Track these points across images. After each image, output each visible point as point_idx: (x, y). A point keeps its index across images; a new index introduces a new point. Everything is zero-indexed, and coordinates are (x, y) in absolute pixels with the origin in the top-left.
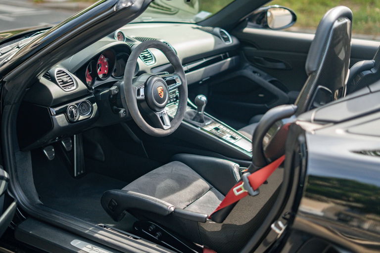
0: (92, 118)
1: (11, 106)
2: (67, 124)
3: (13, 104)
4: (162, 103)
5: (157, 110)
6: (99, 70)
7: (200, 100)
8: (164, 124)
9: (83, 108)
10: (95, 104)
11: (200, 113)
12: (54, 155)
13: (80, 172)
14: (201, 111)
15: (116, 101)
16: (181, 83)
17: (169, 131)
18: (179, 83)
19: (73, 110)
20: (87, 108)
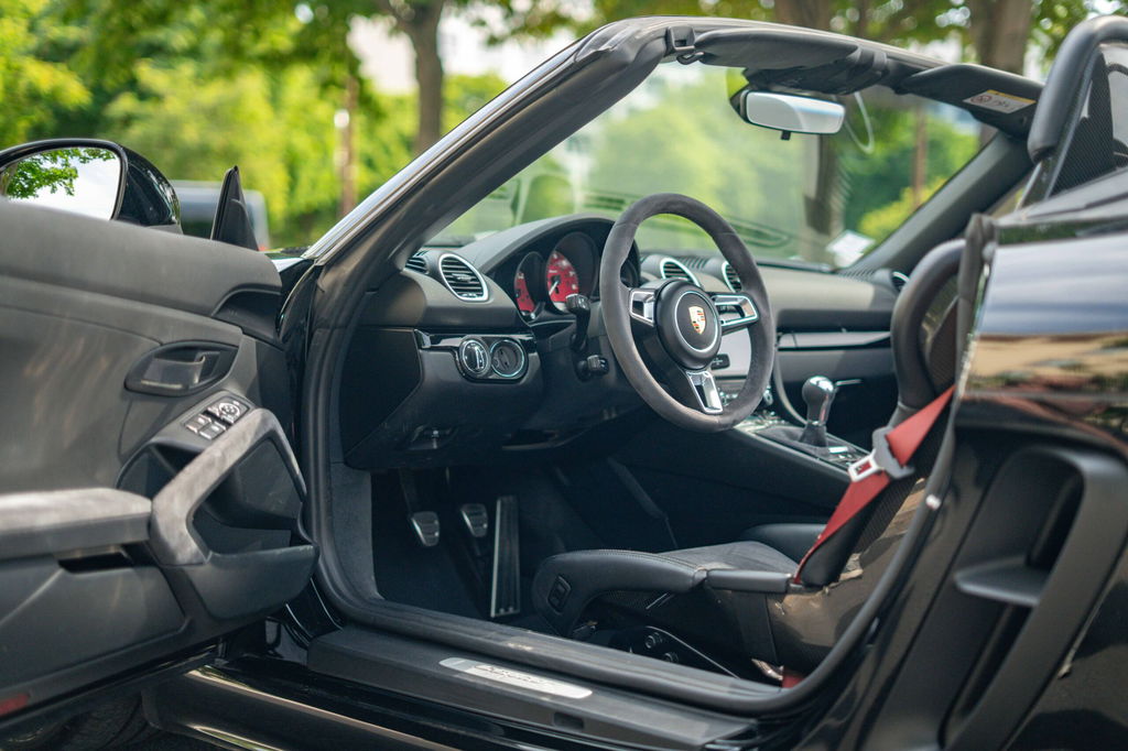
0: (525, 385)
1: (329, 331)
2: (457, 378)
3: (335, 327)
4: (700, 348)
5: (688, 363)
6: (553, 288)
7: (816, 387)
8: (706, 406)
9: (505, 358)
10: (536, 354)
11: (816, 423)
12: (437, 534)
13: (506, 610)
14: (817, 420)
15: (584, 333)
16: (756, 317)
17: (716, 419)
18: (751, 314)
19: (476, 348)
20: (513, 356)
